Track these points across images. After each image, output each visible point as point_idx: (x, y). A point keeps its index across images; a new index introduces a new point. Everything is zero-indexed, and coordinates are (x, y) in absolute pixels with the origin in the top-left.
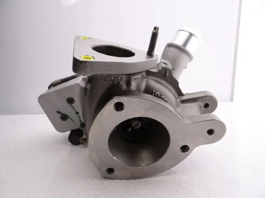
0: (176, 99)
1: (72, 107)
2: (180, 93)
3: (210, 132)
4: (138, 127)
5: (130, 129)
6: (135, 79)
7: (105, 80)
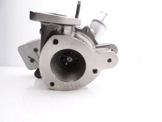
0: (93, 46)
1: (37, 54)
2: (96, 43)
3: (109, 61)
4: (70, 61)
5: (66, 64)
6: (66, 29)
7: (49, 28)
